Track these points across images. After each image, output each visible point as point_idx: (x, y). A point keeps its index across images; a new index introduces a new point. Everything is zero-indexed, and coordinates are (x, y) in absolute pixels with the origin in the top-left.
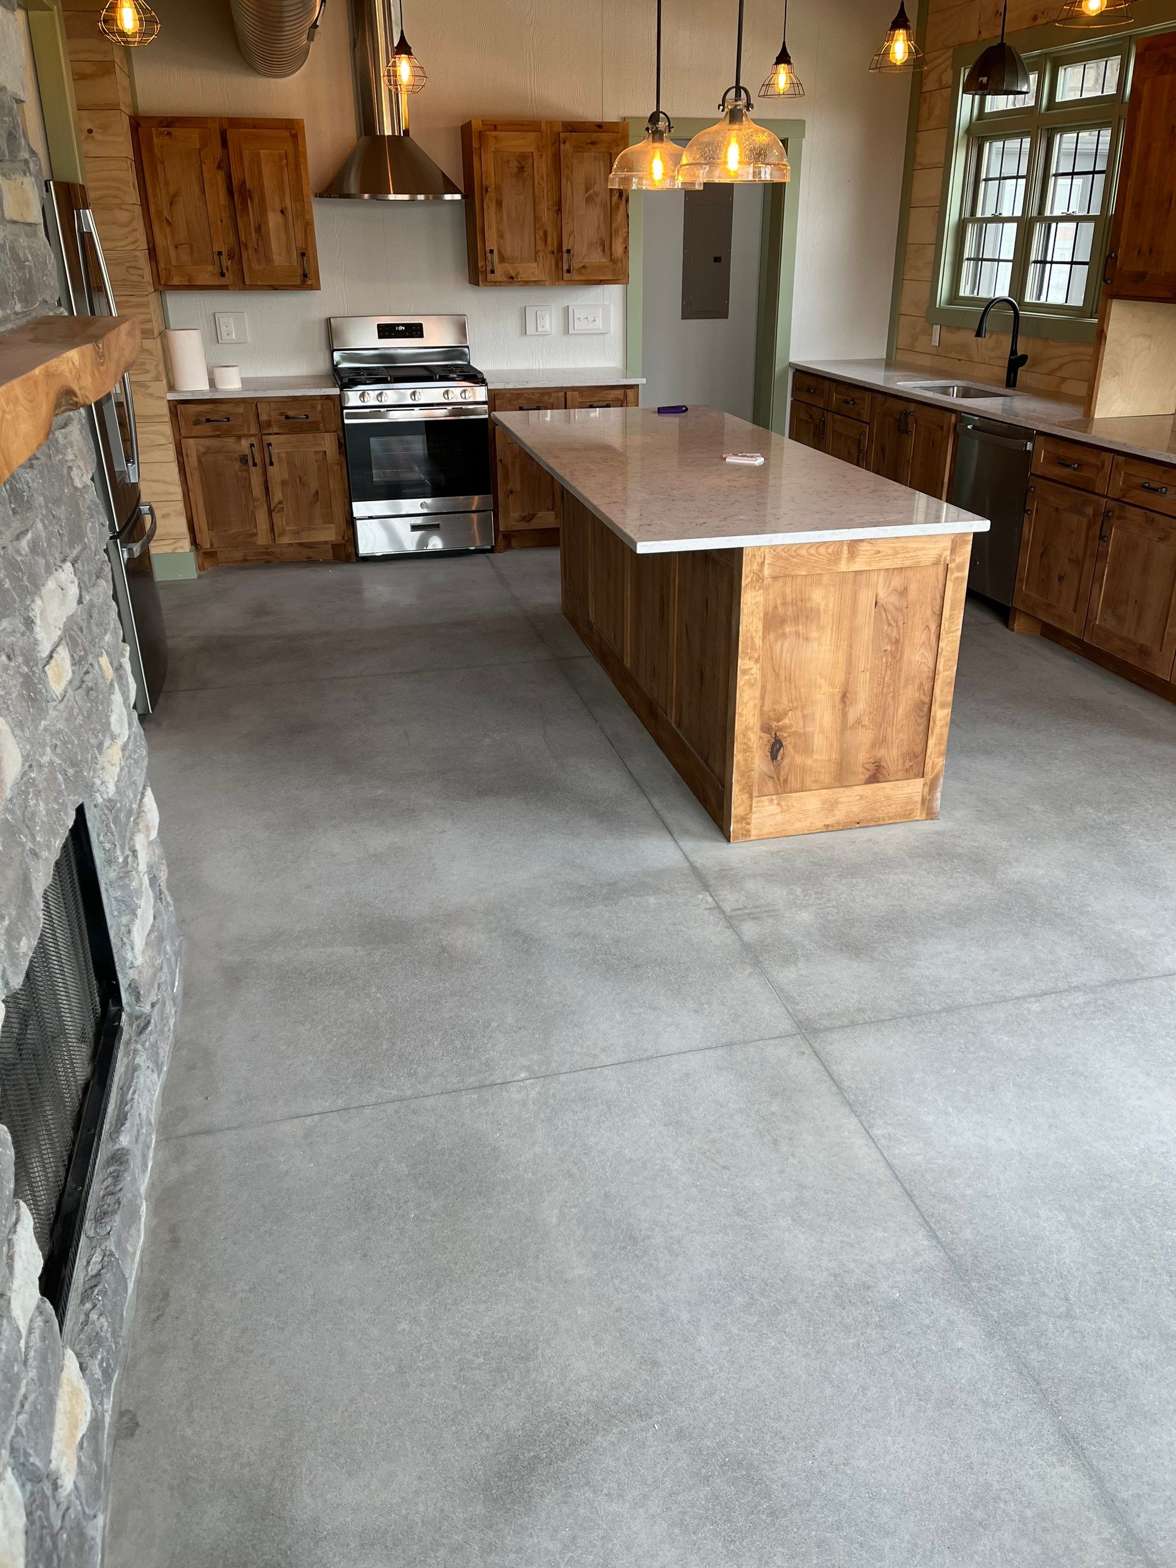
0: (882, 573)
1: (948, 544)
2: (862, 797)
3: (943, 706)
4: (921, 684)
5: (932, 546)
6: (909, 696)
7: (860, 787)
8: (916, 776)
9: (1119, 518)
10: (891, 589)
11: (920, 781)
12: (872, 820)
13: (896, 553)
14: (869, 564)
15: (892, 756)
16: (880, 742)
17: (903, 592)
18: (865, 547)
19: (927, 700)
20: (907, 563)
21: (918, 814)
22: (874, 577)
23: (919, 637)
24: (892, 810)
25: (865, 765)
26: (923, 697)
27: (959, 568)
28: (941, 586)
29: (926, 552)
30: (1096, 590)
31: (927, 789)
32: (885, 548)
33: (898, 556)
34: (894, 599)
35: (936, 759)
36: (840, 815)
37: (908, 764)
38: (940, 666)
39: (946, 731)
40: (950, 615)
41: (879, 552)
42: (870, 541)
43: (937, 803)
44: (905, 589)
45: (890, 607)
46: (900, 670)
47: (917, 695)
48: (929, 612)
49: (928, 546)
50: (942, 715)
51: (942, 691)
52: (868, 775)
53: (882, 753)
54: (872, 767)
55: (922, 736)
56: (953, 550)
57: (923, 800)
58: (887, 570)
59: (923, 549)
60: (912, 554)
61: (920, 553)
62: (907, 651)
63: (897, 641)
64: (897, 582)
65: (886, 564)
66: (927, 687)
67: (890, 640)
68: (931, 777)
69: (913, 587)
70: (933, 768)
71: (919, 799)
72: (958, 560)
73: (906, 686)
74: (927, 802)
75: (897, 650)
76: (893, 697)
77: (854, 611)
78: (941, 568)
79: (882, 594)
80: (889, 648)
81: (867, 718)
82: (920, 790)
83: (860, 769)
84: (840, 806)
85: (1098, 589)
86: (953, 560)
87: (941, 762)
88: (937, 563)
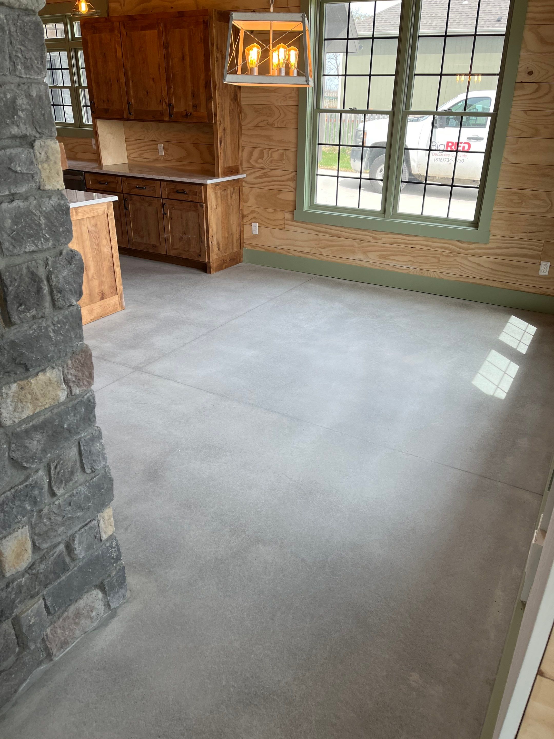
0: (88, 219)
1: (106, 206)
2: (100, 306)
3: (117, 267)
4: (109, 259)
5: (101, 207)
6: (107, 264)
7: (99, 302)
8: (115, 295)
9: (131, 200)
10: (92, 225)
11: (117, 296)
12: (105, 314)
13: (91, 211)
14: (83, 216)
15: (106, 288)
16: (101, 284)
17: (96, 226)
18: (80, 210)
19: (112, 265)
20: (95, 214)
21: (119, 309)
22: (85, 220)
23: (105, 242)
24: (111, 309)
25: (99, 294)
26: (110, 264)
27: (111, 215)
28: (107, 222)
29: (100, 210)
30: (129, 228)
31: (119, 298)
32: (87, 209)
33: (92, 212)
34: (93, 229)
35: (120, 287)
36: (95, 315)
37: (112, 290)
38: (114, 252)
39: (120, 275)
40: (112, 232)
41: (85, 211)
42: (81, 207)
43: (124, 303)
44: (96, 224)
45: (93, 232)
46: (101, 255)
47: (109, 264)
48: (105, 232)
49: (100, 207)
50: (118, 270)
51: (116, 261)
52: (100, 297)
53: (103, 287)
54: (100, 294)
55: (114, 279)
56: (108, 208)
57: (119, 303)
58: (89, 218)
59: (99, 209)
60: (95, 211)
61: (98, 210)
62: (102, 247)
63: (98, 244)
64: (93, 222)
65: (88, 216)
66: (111, 260)
67: (96, 244)
68: (120, 294)
69: (99, 223)
70: (120, 291)
71: (118, 303)
72: (110, 212)
73: (104, 261)
74: (120, 303)
75: (99, 248)
76: (102, 266)
77: (82, 234)
78: (106, 216)
79: (89, 227)
80: (96, 247)
81: (95, 276)
82: (118, 299)
83: (97, 295)
84: (94, 311)
85: (130, 228)
86: (109, 212)
87: (121, 287)
88: (104, 214)
